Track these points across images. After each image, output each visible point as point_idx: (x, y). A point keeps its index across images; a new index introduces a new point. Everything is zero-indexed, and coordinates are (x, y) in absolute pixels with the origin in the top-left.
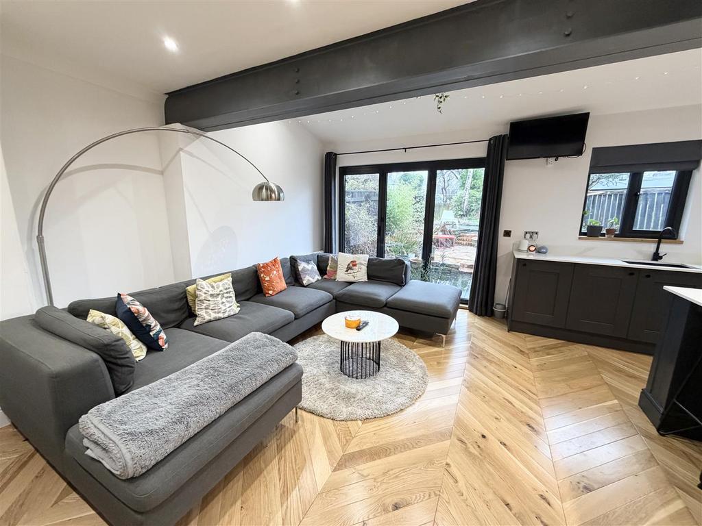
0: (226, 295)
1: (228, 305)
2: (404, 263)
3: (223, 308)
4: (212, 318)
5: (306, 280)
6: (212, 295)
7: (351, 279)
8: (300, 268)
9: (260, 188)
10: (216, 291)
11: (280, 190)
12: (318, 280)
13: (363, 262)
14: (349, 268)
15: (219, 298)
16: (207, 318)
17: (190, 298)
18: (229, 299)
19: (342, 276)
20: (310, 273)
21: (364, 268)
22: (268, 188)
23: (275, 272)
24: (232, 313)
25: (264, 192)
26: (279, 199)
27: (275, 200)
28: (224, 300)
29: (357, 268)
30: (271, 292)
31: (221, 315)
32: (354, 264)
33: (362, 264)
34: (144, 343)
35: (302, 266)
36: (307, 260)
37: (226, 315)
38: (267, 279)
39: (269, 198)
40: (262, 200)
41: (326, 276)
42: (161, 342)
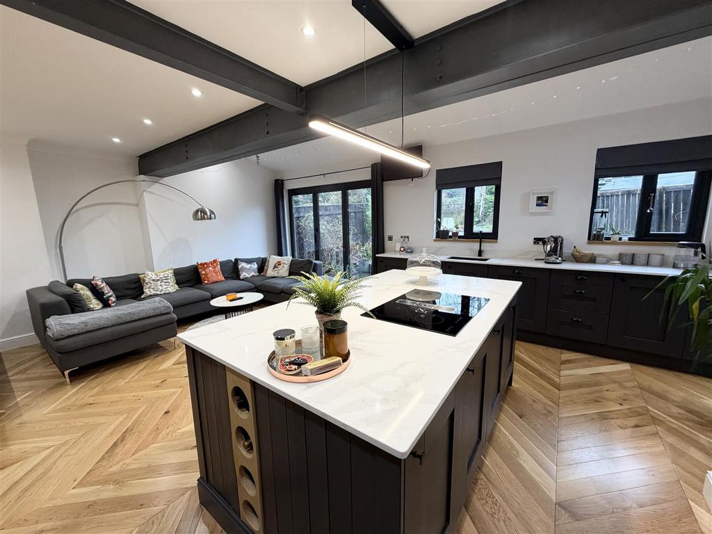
0: (165, 281)
1: (165, 287)
2: (312, 262)
3: (161, 288)
4: (152, 294)
5: (243, 275)
6: (153, 280)
7: (276, 275)
8: (240, 267)
9: (197, 211)
10: (158, 278)
11: (212, 212)
12: (253, 276)
13: (287, 262)
14: (275, 267)
15: (159, 282)
16: (149, 293)
17: (142, 282)
19: (270, 272)
20: (249, 271)
21: (287, 267)
22: (203, 211)
23: (211, 269)
25: (201, 214)
26: (211, 219)
27: (208, 219)
28: (163, 284)
29: (281, 266)
30: (206, 282)
31: (159, 293)
32: (279, 263)
33: (285, 264)
34: (102, 302)
35: (242, 265)
36: (249, 261)
37: (163, 292)
38: (204, 272)
39: (203, 218)
40: (198, 220)
41: (262, 274)
42: (110, 302)
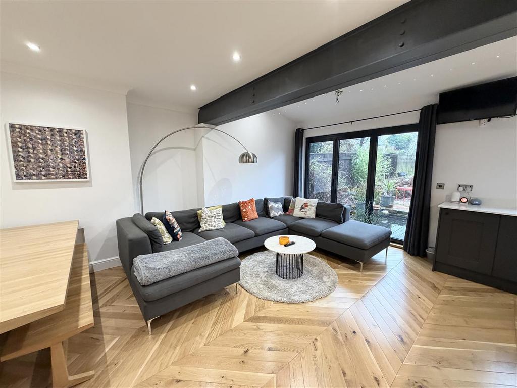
0: (217, 217)
1: (217, 223)
2: (343, 206)
3: (214, 224)
4: (207, 229)
5: (273, 213)
6: (209, 216)
7: (302, 215)
8: (269, 206)
9: (243, 155)
10: (212, 214)
11: (255, 156)
12: (281, 215)
13: (313, 204)
14: (302, 208)
15: (213, 219)
16: (205, 229)
17: (199, 217)
18: (219, 220)
19: (297, 213)
20: (276, 210)
21: (313, 209)
22: (248, 155)
23: (250, 207)
24: (219, 228)
25: (246, 158)
26: (254, 162)
27: (251, 162)
28: (215, 220)
29: (308, 208)
30: (246, 219)
31: (212, 228)
32: (306, 205)
33: (312, 206)
34: (172, 236)
35: (271, 204)
36: (276, 201)
37: (215, 228)
38: (244, 210)
39: (248, 161)
40: (244, 163)
41: (287, 213)
42: (178, 236)
